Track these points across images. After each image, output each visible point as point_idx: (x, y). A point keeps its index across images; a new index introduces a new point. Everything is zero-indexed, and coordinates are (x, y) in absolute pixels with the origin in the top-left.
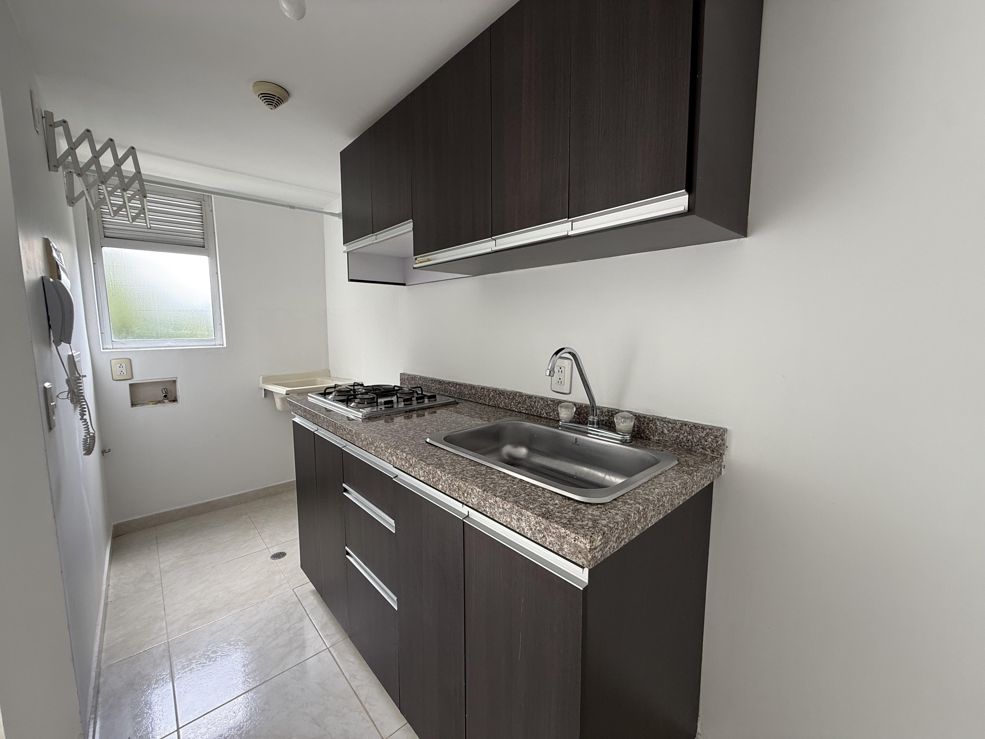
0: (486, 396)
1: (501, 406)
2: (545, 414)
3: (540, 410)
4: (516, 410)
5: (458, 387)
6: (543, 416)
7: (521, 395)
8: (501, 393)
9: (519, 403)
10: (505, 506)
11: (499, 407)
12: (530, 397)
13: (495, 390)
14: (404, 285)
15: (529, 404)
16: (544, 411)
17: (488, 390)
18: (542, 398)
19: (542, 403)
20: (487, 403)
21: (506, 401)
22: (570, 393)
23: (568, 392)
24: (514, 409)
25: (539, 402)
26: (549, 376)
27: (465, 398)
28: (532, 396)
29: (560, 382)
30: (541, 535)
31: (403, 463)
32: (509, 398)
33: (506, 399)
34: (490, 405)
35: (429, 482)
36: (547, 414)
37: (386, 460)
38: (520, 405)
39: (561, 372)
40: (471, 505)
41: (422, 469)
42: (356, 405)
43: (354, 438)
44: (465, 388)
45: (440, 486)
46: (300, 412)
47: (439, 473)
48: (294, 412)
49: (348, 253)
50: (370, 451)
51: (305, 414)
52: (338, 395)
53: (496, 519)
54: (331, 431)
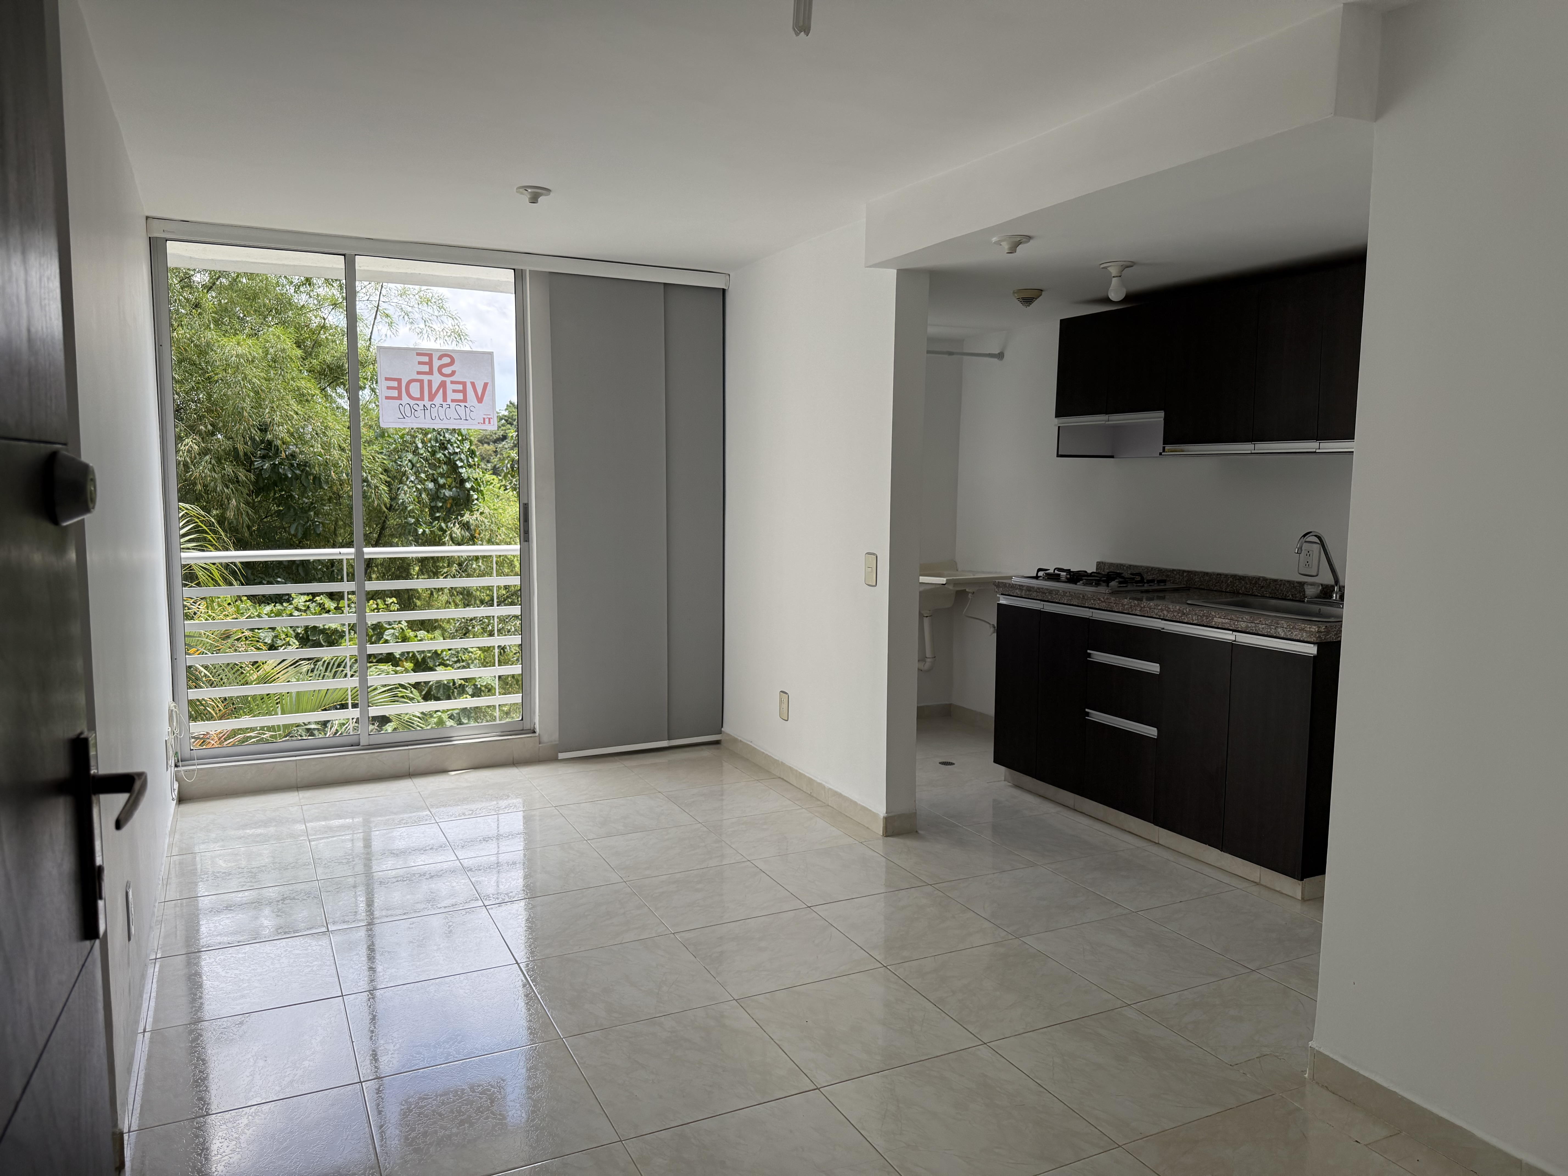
0: (1222, 582)
1: (1240, 591)
2: (1290, 596)
3: (1285, 593)
4: (1259, 595)
5: (1185, 574)
6: (1289, 598)
7: (1265, 579)
8: (1242, 578)
9: (1262, 587)
10: (1267, 622)
11: (1238, 593)
12: (1275, 581)
13: (1234, 577)
14: (1112, 457)
15: (1274, 588)
16: (1289, 593)
17: (1226, 576)
18: (1288, 582)
19: (1288, 585)
20: (1224, 590)
21: (1248, 586)
22: (1317, 576)
23: (1315, 574)
24: (1256, 594)
25: (1284, 584)
26: (1297, 553)
27: (1196, 586)
28: (1277, 580)
29: (1308, 564)
30: (1290, 633)
31: (1175, 614)
32: (1251, 583)
33: (1247, 584)
34: (1228, 592)
35: (1202, 623)
36: (1292, 595)
37: (1155, 616)
38: (1263, 589)
39: (1308, 555)
40: (1240, 629)
41: (1196, 614)
42: (1084, 584)
43: (1112, 604)
44: (1195, 575)
45: (1214, 623)
46: (1018, 592)
47: (1213, 613)
48: (1002, 594)
49: (1059, 427)
50: (1133, 613)
51: (1028, 593)
52: (1048, 578)
53: (1260, 633)
54: (1075, 603)
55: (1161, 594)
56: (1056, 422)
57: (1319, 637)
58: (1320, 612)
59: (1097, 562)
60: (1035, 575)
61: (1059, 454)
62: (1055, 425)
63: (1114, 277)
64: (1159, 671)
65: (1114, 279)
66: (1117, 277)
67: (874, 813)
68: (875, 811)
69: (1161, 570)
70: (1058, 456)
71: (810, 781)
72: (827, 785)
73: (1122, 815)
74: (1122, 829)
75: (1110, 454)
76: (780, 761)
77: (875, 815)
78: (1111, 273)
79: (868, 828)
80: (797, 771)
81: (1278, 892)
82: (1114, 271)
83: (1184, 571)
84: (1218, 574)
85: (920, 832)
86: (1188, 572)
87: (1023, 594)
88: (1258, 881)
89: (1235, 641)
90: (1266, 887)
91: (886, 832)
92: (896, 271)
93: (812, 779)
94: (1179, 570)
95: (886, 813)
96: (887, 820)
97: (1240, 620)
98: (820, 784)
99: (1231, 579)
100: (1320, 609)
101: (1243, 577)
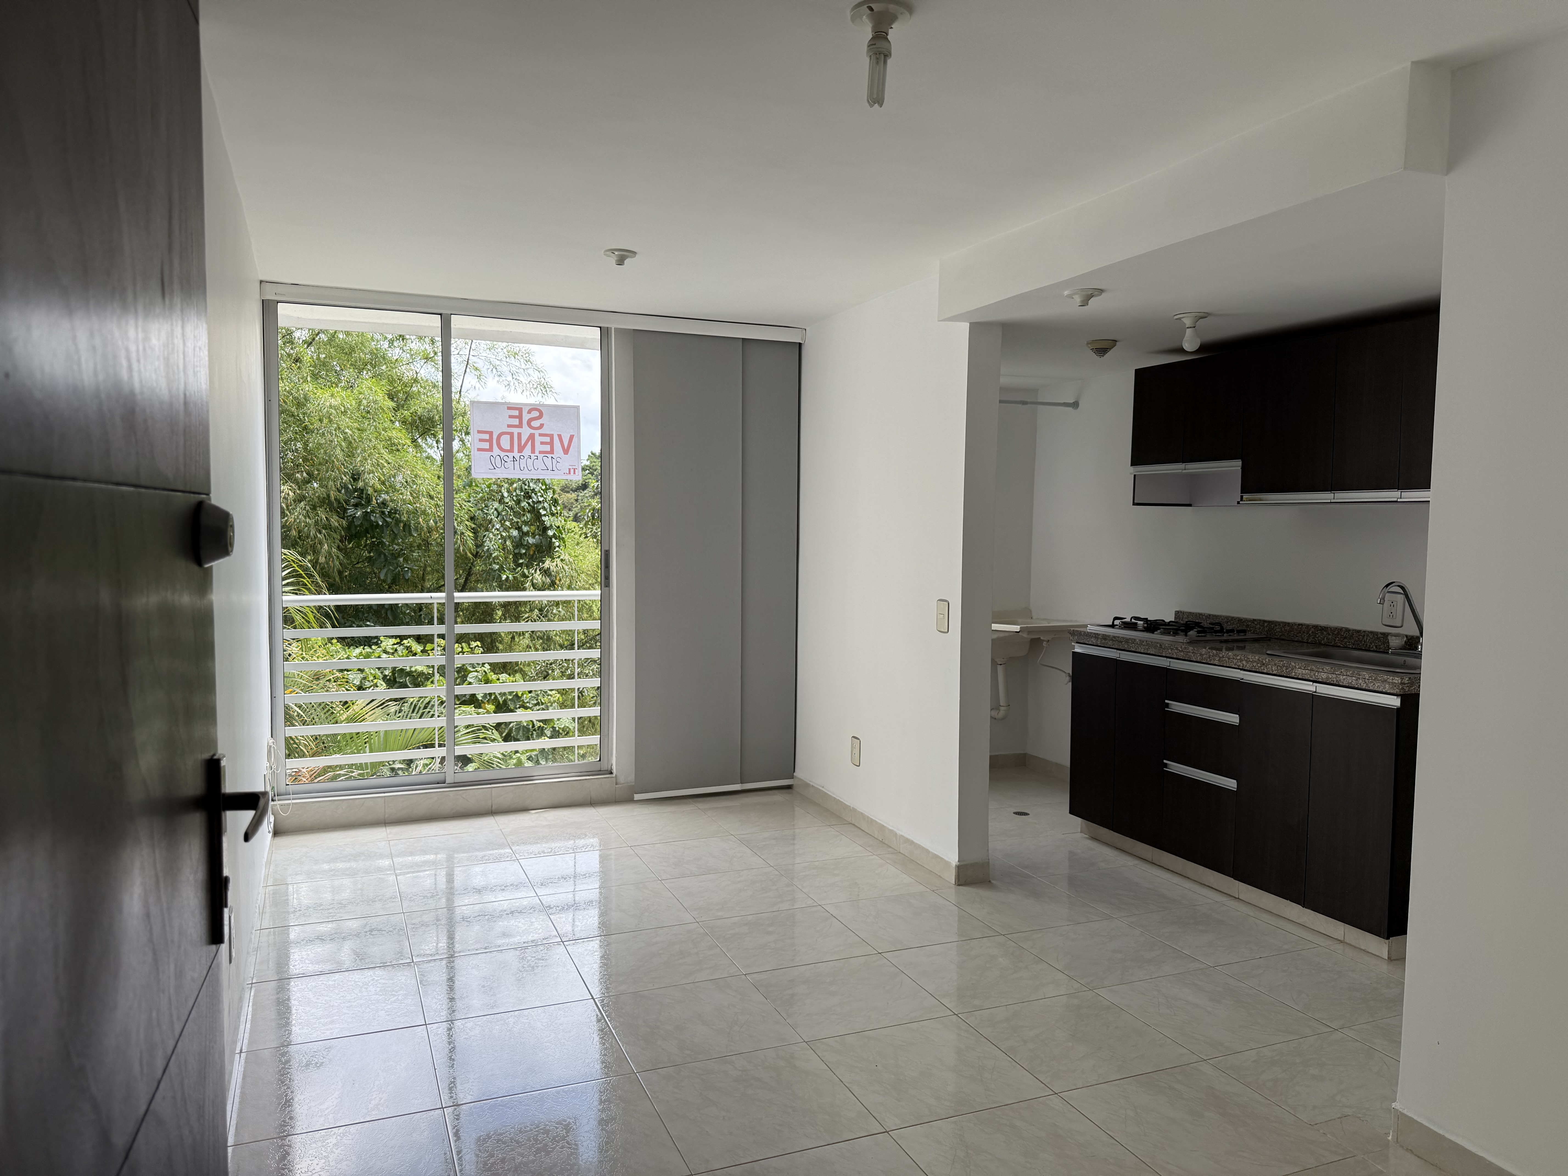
0: (1304, 632)
1: (1323, 642)
2: (1374, 648)
3: (1368, 644)
4: (1342, 646)
5: (1266, 624)
6: (1372, 649)
7: (1348, 630)
8: (1324, 629)
9: (1345, 638)
10: (1348, 673)
11: (1320, 644)
12: (1358, 631)
13: (1316, 627)
14: (1190, 505)
15: (1357, 639)
16: (1373, 644)
17: (1308, 626)
18: (1372, 632)
19: (1371, 636)
20: (1305, 641)
21: (1330, 636)
22: (1402, 627)
23: (1400, 625)
24: (1339, 644)
25: (1368, 636)
26: (1380, 603)
27: (1276, 637)
28: (1360, 631)
29: (1391, 615)
30: (1372, 684)
31: (1255, 664)
32: (1333, 634)
33: (1329, 635)
34: (1309, 643)
35: (1283, 674)
36: (1376, 647)
37: (1234, 666)
38: (1346, 640)
39: (1392, 606)
40: (1320, 680)
41: (1275, 665)
42: (1162, 634)
43: (1190, 654)
44: (1276, 626)
45: (1293, 674)
46: (1094, 641)
47: (1293, 664)
48: (1077, 643)
49: (1135, 476)
50: (1211, 662)
51: (1103, 641)
52: (1125, 627)
53: (1341, 684)
54: (1152, 652)
55: (1241, 645)
56: (1132, 470)
57: (1403, 689)
58: (1405, 664)
59: (1176, 611)
60: (1111, 624)
61: (1135, 502)
62: (1131, 474)
63: (1188, 328)
64: (1238, 722)
65: (1188, 330)
66: (1190, 327)
67: (945, 860)
68: (947, 859)
69: (1242, 620)
70: (1134, 504)
71: (882, 828)
72: (898, 832)
73: (1201, 869)
74: (1201, 884)
75: (1188, 503)
76: (852, 806)
77: (947, 864)
78: (1185, 324)
79: (940, 876)
80: (868, 817)
81: (1364, 950)
82: (1188, 322)
83: (1265, 621)
84: (1299, 625)
85: (993, 882)
86: (1269, 622)
87: (1099, 643)
88: (1342, 939)
89: (1315, 692)
90: (1350, 945)
91: (959, 880)
92: (968, 324)
93: (883, 826)
94: (1260, 620)
95: (959, 861)
96: (960, 869)
97: (1321, 670)
98: (891, 831)
99: (1313, 629)
100: (1405, 661)
101: (1325, 627)
